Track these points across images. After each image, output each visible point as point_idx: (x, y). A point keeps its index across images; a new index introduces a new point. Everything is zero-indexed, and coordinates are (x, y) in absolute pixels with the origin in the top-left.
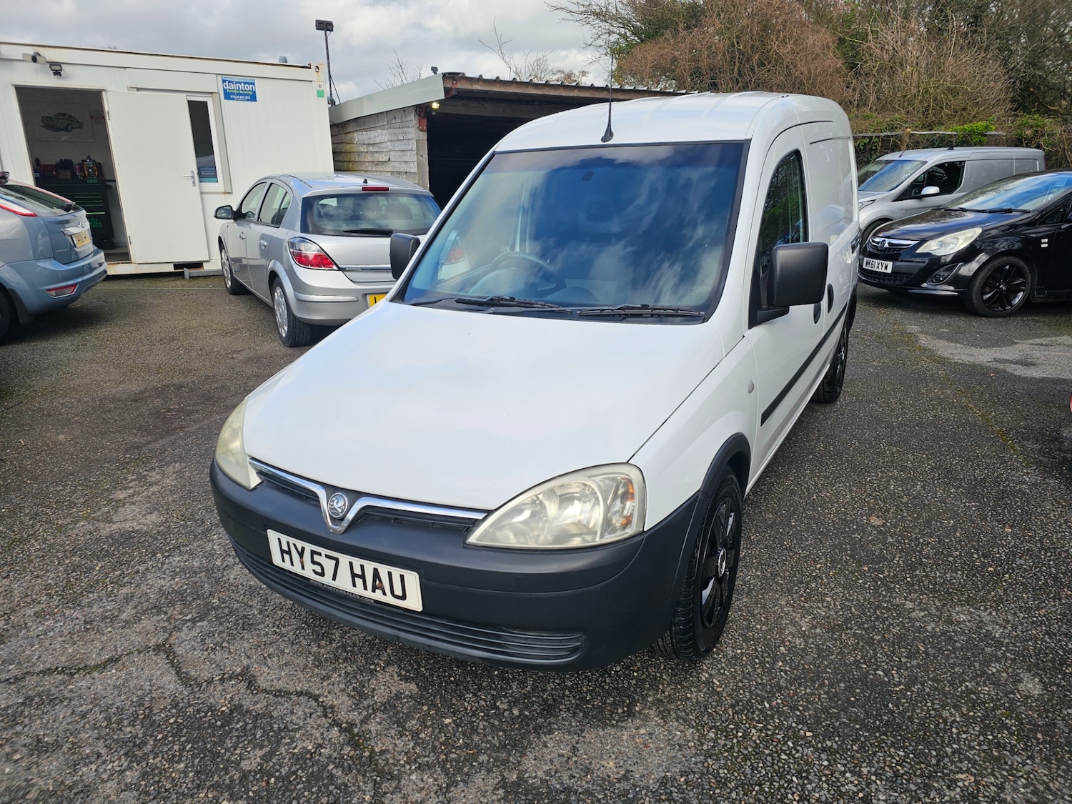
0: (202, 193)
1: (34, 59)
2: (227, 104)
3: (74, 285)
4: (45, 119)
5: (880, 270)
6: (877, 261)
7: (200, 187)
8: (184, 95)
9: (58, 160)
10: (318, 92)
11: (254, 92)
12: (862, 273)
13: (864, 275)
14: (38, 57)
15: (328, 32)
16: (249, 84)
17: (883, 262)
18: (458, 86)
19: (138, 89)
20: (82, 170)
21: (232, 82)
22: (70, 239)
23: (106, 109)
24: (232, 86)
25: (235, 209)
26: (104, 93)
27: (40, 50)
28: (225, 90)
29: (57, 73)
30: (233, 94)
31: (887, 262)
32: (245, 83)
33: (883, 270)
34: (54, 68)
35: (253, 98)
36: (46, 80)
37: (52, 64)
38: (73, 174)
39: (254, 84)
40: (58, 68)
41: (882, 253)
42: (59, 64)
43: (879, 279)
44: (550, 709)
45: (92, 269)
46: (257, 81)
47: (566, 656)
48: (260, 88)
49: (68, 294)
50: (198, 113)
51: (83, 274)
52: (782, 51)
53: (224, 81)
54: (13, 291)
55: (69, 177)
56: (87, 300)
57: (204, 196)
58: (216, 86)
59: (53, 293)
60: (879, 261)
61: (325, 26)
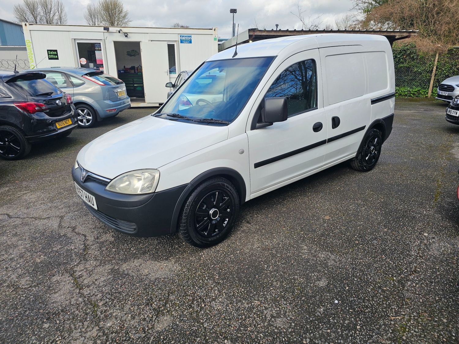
0: (170, 78)
1: (119, 32)
2: (181, 45)
3: (115, 109)
4: (128, 52)
5: (453, 115)
6: (453, 110)
7: (170, 76)
8: (166, 42)
9: (131, 67)
10: (214, 38)
11: (191, 40)
12: (448, 117)
13: (449, 118)
14: (120, 31)
15: (234, 14)
16: (189, 37)
17: (455, 111)
18: (256, 34)
19: (152, 41)
20: (137, 70)
21: (183, 36)
22: (116, 93)
23: (141, 48)
24: (184, 38)
25: (173, 84)
26: (140, 43)
27: (122, 29)
28: (181, 40)
29: (126, 36)
30: (184, 41)
31: (457, 111)
32: (188, 37)
33: (455, 115)
34: (125, 34)
35: (191, 42)
36: (123, 39)
37: (125, 33)
38: (135, 71)
39: (191, 37)
40: (127, 34)
41: (456, 106)
42: (127, 33)
43: (455, 120)
44: (144, 253)
45: (124, 104)
46: (192, 36)
47: (132, 231)
48: (193, 38)
49: (113, 112)
50: (171, 48)
51: (120, 105)
52: (451, 6)
53: (181, 36)
54: (96, 110)
55: (133, 72)
56: (121, 114)
57: (171, 79)
58: (178, 38)
59: (108, 111)
60: (454, 110)
61: (233, 11)
